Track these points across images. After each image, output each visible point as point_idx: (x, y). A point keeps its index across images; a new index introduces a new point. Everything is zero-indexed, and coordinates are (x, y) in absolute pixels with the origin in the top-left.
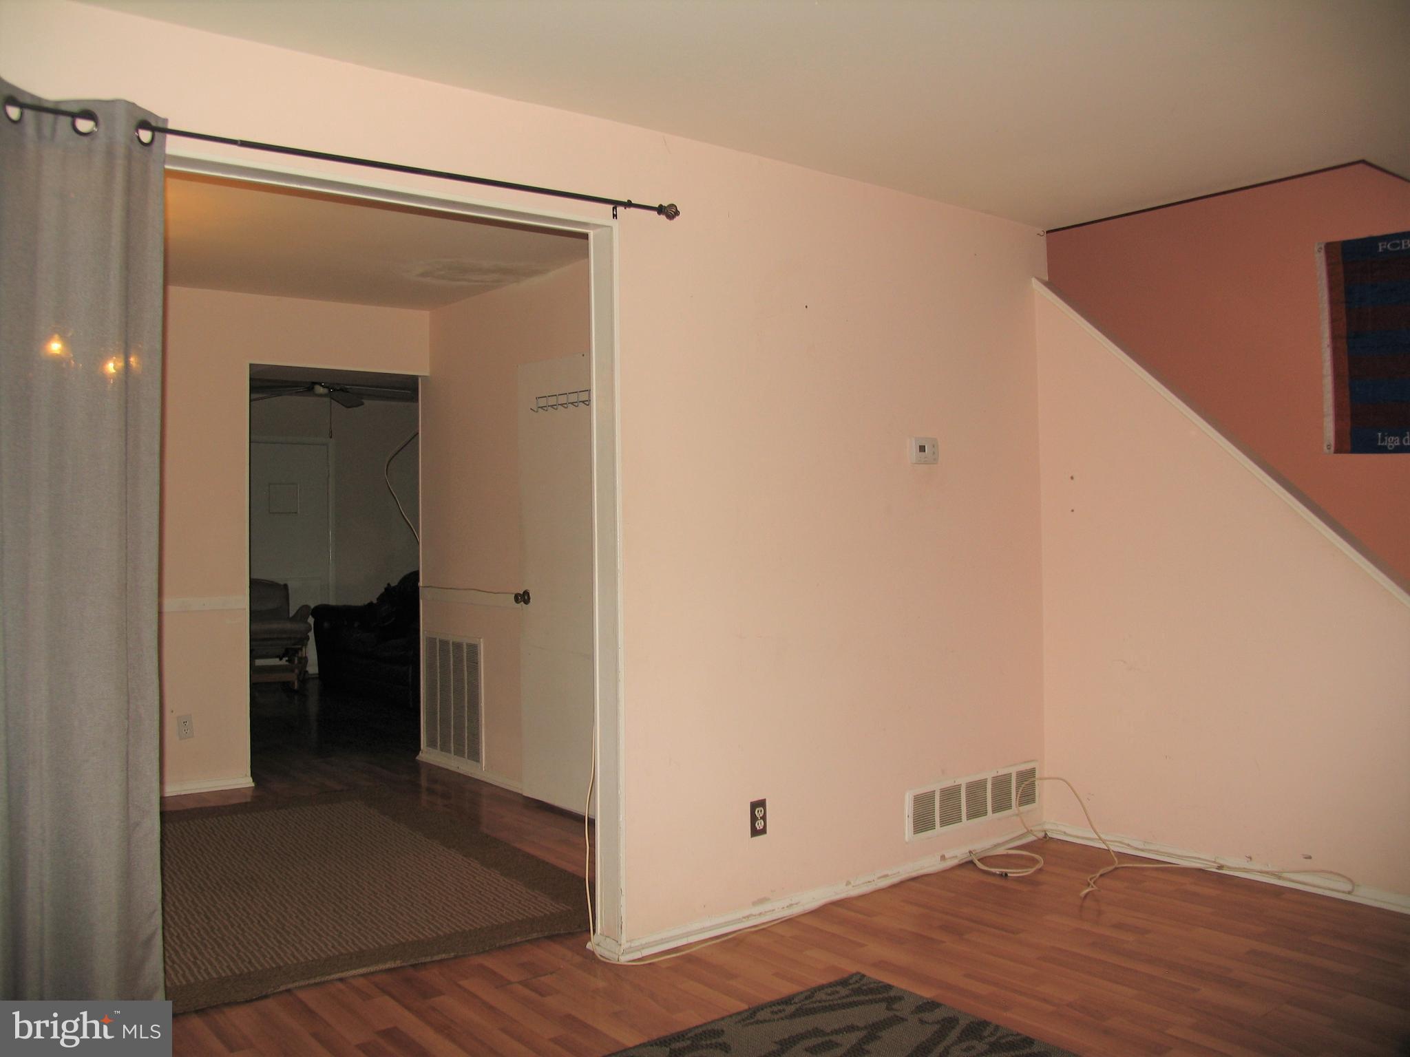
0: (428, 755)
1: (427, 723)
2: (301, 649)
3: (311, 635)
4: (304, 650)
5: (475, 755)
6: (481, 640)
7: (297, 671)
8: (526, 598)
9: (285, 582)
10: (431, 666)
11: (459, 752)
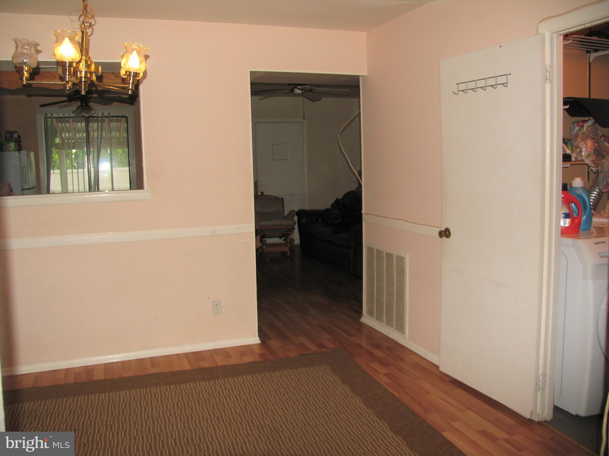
0: (366, 319)
1: (367, 300)
2: (291, 234)
3: (296, 227)
4: (292, 234)
5: (401, 328)
6: (407, 254)
7: (289, 246)
8: (448, 233)
9: (283, 197)
10: (370, 265)
11: (389, 323)
